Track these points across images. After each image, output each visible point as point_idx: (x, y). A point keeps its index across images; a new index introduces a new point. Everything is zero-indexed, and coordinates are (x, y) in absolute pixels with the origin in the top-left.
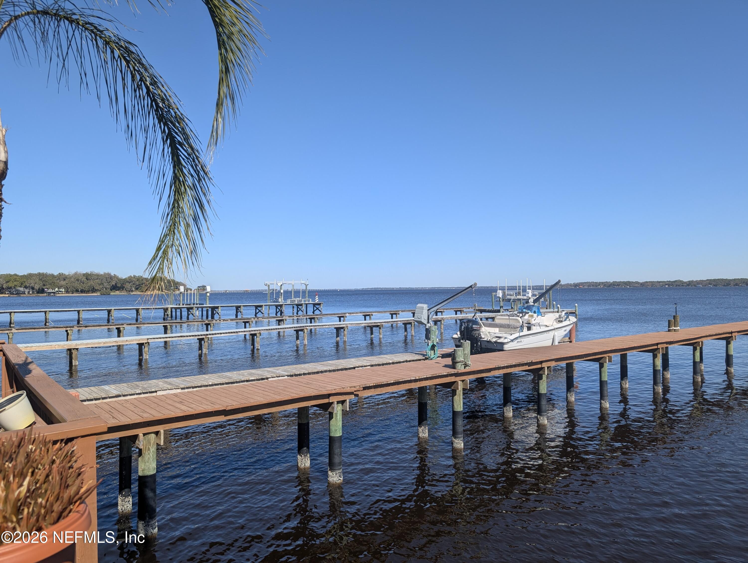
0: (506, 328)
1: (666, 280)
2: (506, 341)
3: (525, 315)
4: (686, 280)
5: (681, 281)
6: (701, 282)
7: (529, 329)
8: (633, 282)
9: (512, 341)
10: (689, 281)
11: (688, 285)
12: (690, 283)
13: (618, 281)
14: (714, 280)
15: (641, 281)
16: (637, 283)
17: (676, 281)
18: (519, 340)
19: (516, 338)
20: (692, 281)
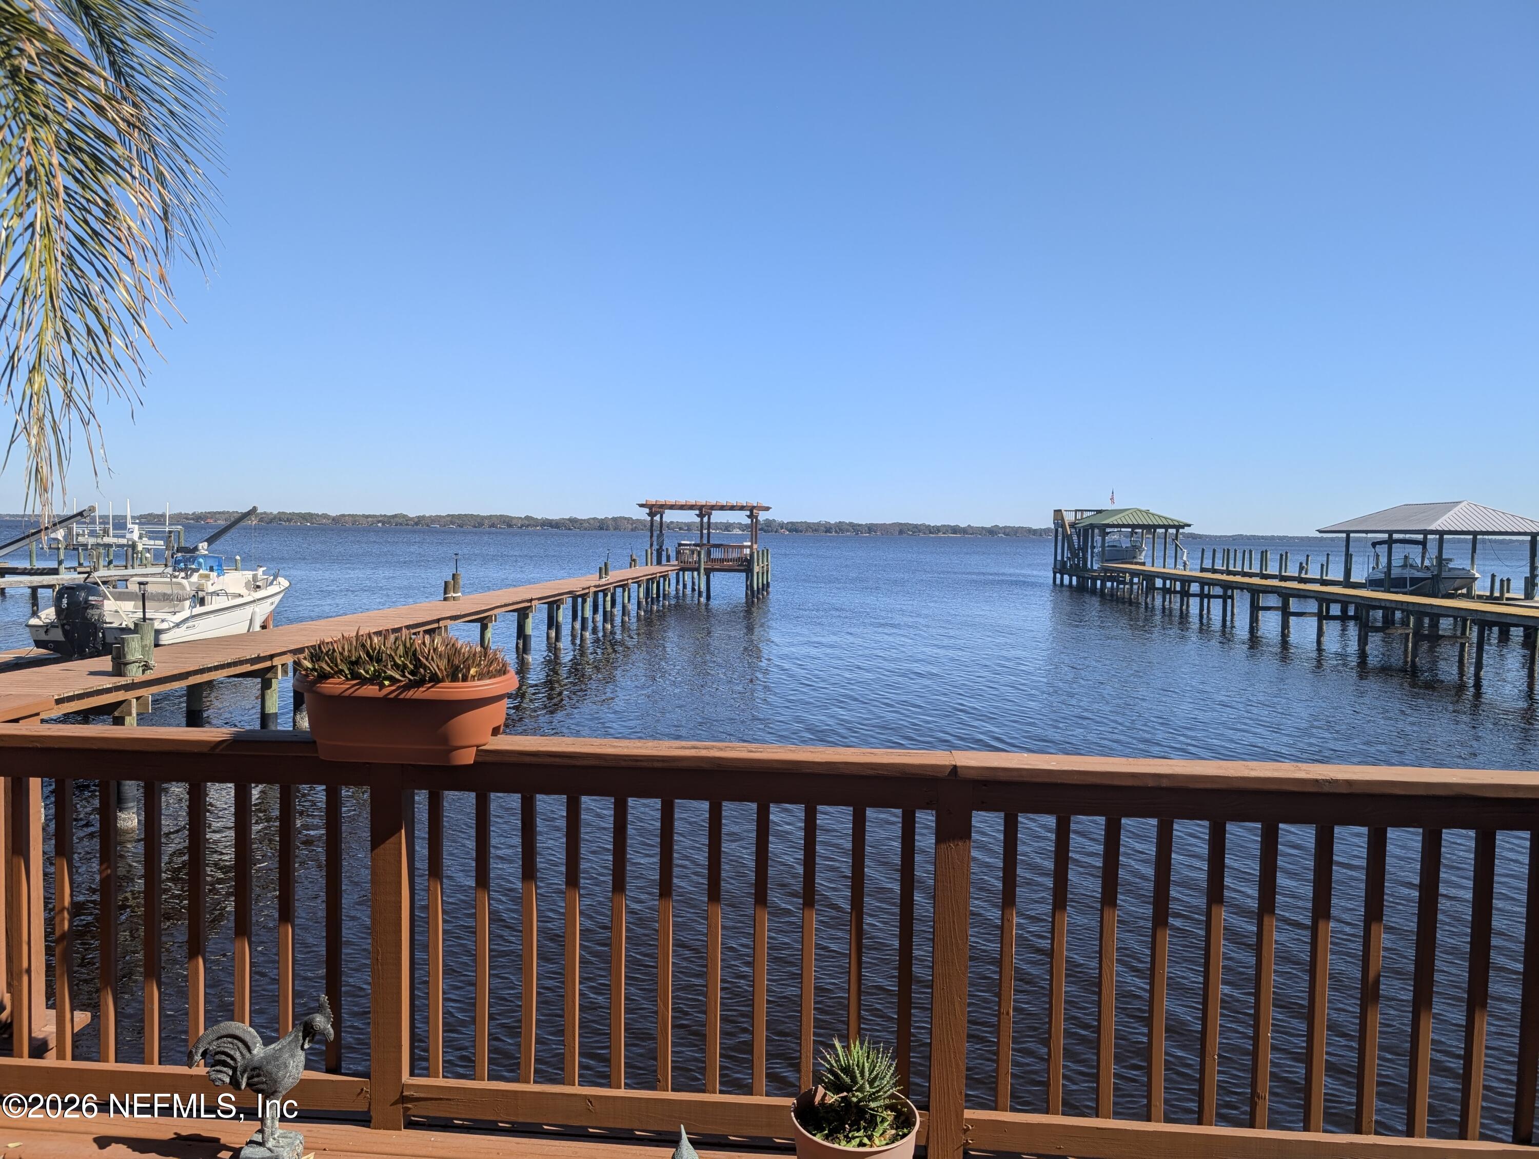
0: (159, 600)
1: (378, 514)
2: (165, 626)
3: (191, 575)
4: (412, 514)
5: (404, 516)
6: (437, 519)
7: (202, 602)
8: (317, 515)
9: (178, 625)
10: (418, 517)
11: (417, 524)
12: (420, 520)
13: (288, 511)
14: (459, 516)
15: (333, 513)
16: (325, 516)
17: (395, 516)
18: (190, 624)
19: (185, 620)
20: (424, 517)
